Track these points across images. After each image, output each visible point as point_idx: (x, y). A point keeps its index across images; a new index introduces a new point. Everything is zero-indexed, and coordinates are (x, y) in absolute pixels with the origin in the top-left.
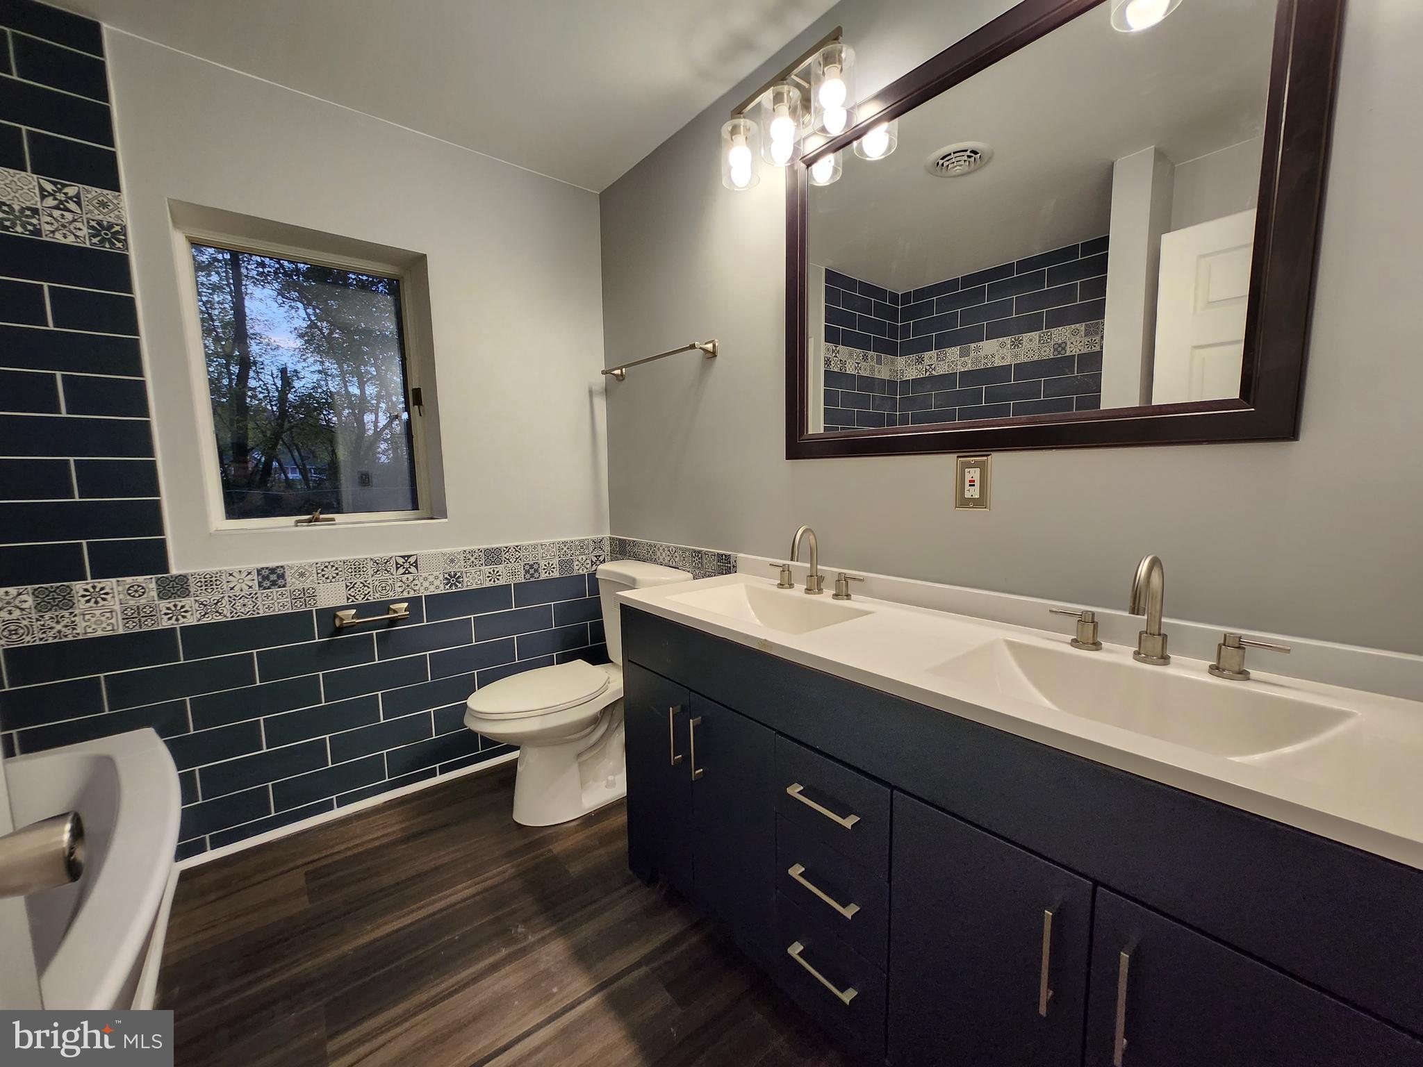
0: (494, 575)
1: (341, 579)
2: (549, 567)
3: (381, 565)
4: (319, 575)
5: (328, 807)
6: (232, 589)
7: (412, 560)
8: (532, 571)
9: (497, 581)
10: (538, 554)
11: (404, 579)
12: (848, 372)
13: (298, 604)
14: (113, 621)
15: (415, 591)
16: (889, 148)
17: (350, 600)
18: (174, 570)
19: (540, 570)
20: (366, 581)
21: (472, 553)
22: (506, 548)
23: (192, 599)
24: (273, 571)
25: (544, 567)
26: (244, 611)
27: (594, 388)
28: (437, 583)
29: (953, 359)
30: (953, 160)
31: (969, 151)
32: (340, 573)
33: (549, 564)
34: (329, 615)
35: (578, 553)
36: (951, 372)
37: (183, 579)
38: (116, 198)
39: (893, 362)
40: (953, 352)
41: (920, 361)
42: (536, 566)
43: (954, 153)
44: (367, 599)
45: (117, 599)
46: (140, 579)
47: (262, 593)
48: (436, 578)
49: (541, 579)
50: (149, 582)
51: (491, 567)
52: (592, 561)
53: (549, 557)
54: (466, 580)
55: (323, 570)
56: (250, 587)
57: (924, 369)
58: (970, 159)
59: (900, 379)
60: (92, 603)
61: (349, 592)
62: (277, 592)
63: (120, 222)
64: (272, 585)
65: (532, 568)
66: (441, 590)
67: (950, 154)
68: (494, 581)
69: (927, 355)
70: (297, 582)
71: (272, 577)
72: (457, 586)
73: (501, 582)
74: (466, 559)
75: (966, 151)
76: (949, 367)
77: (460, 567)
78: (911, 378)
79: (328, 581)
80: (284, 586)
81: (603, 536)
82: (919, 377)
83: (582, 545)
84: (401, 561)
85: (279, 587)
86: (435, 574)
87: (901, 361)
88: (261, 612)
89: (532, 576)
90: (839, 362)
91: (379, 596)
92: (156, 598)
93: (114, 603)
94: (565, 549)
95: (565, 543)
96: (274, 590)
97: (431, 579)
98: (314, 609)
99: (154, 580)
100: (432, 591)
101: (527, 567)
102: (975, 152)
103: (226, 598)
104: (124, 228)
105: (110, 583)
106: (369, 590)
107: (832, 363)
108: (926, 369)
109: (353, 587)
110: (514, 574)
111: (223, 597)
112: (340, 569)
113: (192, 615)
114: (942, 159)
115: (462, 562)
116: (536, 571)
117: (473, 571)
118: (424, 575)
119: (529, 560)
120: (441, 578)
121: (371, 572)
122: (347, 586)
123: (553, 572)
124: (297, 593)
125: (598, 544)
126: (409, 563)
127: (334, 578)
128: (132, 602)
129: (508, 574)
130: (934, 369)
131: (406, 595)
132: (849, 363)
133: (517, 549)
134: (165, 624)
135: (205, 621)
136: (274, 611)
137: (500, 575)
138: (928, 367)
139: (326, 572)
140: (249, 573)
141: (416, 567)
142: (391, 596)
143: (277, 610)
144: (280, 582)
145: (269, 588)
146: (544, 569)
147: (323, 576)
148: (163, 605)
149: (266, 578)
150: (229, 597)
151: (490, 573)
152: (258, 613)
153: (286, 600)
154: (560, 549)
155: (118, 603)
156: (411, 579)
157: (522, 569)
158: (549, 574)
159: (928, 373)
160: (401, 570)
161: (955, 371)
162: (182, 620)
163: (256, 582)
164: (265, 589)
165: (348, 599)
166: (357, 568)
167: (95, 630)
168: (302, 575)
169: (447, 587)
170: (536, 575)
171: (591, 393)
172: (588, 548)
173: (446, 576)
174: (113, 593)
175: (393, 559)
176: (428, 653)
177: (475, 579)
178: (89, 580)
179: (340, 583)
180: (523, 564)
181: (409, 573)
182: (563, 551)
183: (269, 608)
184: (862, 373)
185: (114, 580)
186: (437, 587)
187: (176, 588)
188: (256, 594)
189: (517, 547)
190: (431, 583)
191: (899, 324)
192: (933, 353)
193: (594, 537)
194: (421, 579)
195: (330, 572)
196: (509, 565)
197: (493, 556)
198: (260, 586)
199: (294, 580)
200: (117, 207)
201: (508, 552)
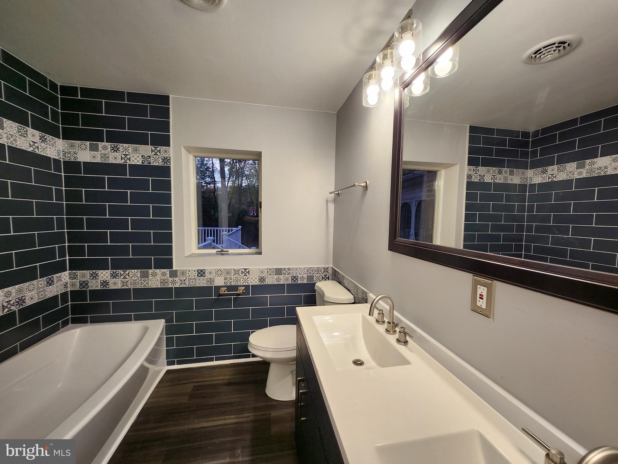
0: (278, 280)
1: (223, 276)
2: (302, 278)
3: (236, 272)
4: (216, 274)
5: (211, 360)
6: (189, 276)
7: (247, 271)
8: (295, 279)
9: (279, 282)
10: (298, 272)
11: (244, 278)
12: (486, 181)
13: (209, 283)
14: (157, 283)
15: (248, 283)
16: (453, 68)
17: (225, 284)
18: (174, 268)
19: (298, 279)
20: (231, 277)
21: (270, 269)
22: (284, 268)
23: (178, 278)
24: (202, 271)
25: (300, 278)
26: (192, 284)
27: (329, 199)
28: (256, 280)
29: (571, 170)
30: (544, 52)
31: (557, 44)
32: (223, 273)
33: (302, 277)
34: (218, 288)
35: (316, 273)
36: (568, 179)
37: (176, 271)
38: (169, 149)
39: (523, 173)
40: (571, 166)
41: (544, 172)
42: (296, 277)
43: (544, 48)
44: (231, 284)
45: (159, 276)
46: (165, 270)
47: (198, 278)
48: (256, 278)
49: (298, 283)
50: (167, 271)
51: (277, 276)
52: (323, 277)
53: (302, 274)
54: (267, 280)
55: (217, 272)
56: (195, 276)
57: (548, 177)
58: (559, 48)
59: (529, 183)
60: (153, 277)
61: (225, 281)
62: (202, 278)
63: (169, 156)
64: (201, 276)
65: (295, 278)
66: (258, 283)
67: (541, 49)
68: (278, 282)
69: (550, 168)
70: (209, 276)
71: (201, 273)
72: (263, 282)
73: (281, 283)
74: (268, 272)
75: (555, 44)
76: (567, 175)
77: (265, 275)
78: (537, 183)
79: (219, 276)
80: (205, 277)
81: (329, 266)
82: (543, 182)
83: (318, 270)
84: (243, 271)
85: (203, 277)
86: (255, 277)
87: (530, 173)
88: (197, 285)
89: (295, 281)
90: (478, 176)
91: (235, 283)
92: (169, 277)
93: (158, 278)
94: (310, 271)
95: (310, 268)
96: (202, 277)
97: (254, 279)
98: (213, 286)
99: (169, 271)
100: (254, 283)
101: (293, 277)
102: (564, 43)
103: (187, 279)
104: (170, 158)
105: (158, 271)
106: (232, 281)
107: (473, 177)
108: (549, 177)
109: (226, 279)
110: (287, 279)
111: (186, 279)
112: (223, 272)
113: (178, 283)
114: (535, 54)
115: (266, 273)
116: (296, 279)
117: (270, 277)
118: (251, 277)
119: (294, 275)
120: (258, 279)
121: (233, 274)
122: (224, 279)
123: (304, 280)
124: (208, 279)
125: (326, 270)
126: (246, 272)
127: (220, 275)
128: (163, 278)
129: (284, 280)
130: (555, 177)
131: (244, 284)
132: (487, 176)
133: (289, 269)
134: (170, 286)
135: (181, 286)
136: (201, 285)
137: (281, 280)
138: (550, 176)
139: (219, 272)
140: (195, 271)
141: (249, 273)
142: (239, 284)
143: (202, 285)
144: (204, 275)
145: (200, 277)
146: (300, 279)
147: (217, 274)
148: (170, 279)
149: (199, 273)
150: (188, 279)
151: (277, 278)
152: (196, 285)
153: (205, 282)
154: (308, 271)
155: (159, 277)
156: (247, 278)
157: (290, 278)
158: (302, 281)
159: (550, 180)
160: (243, 274)
161: (572, 178)
162: (175, 285)
163: (196, 274)
164: (199, 277)
165: (225, 283)
166: (228, 272)
167: (153, 285)
168: (210, 273)
169: (260, 282)
170: (296, 281)
171: (327, 201)
172: (321, 271)
173: (260, 278)
174: (158, 274)
175: (241, 269)
176: (251, 308)
177: (271, 280)
178: (153, 270)
179: (222, 277)
180: (291, 276)
181: (246, 275)
182: (309, 271)
183: (199, 284)
184: (497, 181)
185: (159, 270)
186: (256, 282)
187: (174, 274)
188: (196, 278)
189: (289, 268)
190: (254, 280)
191: (530, 150)
192: (555, 167)
193: (324, 266)
194: (250, 278)
195: (219, 273)
196: (285, 276)
197: (279, 271)
198: (197, 276)
199: (208, 275)
200: (169, 152)
201: (285, 270)
